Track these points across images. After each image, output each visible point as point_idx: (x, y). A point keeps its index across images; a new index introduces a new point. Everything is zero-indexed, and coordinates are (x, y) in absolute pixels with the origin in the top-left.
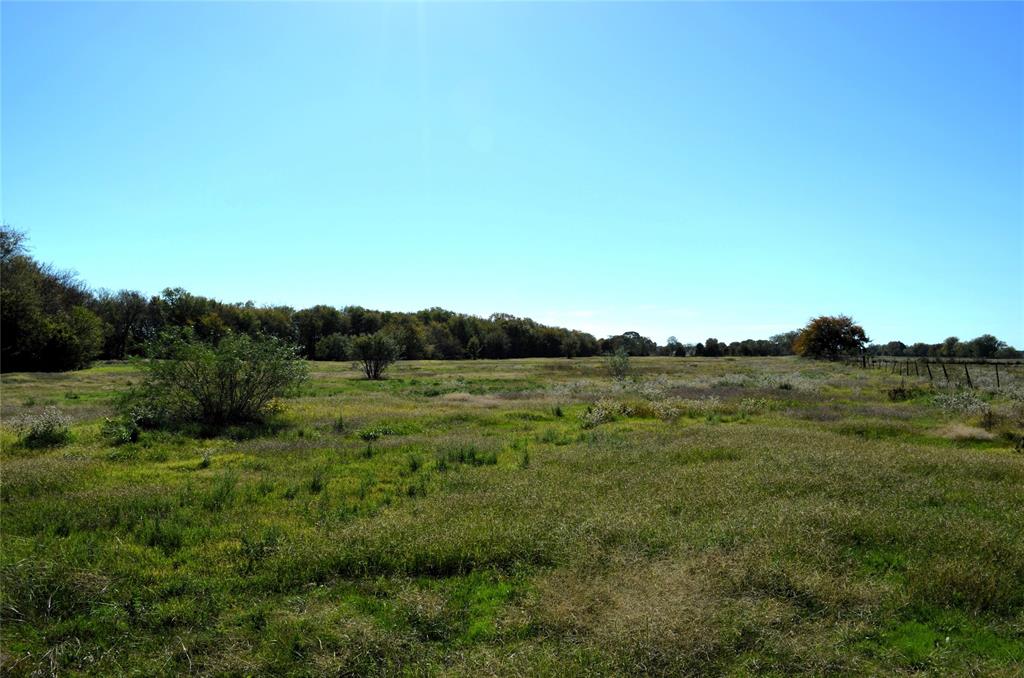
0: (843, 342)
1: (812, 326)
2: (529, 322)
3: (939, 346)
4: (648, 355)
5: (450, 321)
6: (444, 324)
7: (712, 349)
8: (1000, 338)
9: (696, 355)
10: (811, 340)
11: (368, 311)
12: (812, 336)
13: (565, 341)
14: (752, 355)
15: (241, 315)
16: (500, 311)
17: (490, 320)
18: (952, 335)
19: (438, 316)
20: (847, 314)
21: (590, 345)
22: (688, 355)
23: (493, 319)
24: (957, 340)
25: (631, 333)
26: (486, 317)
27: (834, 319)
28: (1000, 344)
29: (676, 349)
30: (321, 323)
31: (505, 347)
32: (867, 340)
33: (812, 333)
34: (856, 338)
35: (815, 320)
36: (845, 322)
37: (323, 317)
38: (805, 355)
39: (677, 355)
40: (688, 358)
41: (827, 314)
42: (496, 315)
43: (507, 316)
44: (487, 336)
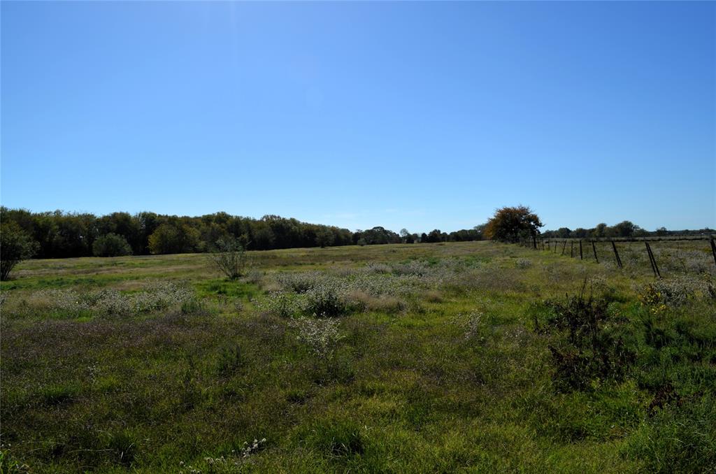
1: (498, 216)
2: (293, 221)
3: (593, 230)
4: (387, 243)
5: (228, 222)
6: (223, 224)
7: (435, 237)
8: (634, 223)
9: (422, 242)
10: (497, 227)
11: (160, 216)
12: (498, 224)
13: (317, 234)
14: (462, 241)
15: (41, 223)
17: (262, 221)
18: (601, 222)
19: (222, 218)
20: (525, 205)
21: (343, 237)
22: (415, 242)
23: (265, 220)
24: (605, 225)
25: (378, 227)
26: (258, 218)
27: (514, 209)
28: (635, 227)
29: (410, 239)
30: (115, 226)
31: (271, 241)
32: (541, 226)
33: (499, 220)
34: (532, 224)
35: (500, 211)
36: (523, 212)
37: (117, 222)
38: (493, 239)
39: (407, 242)
40: (415, 244)
41: (509, 206)
42: (266, 217)
43: (275, 217)
44: (256, 233)
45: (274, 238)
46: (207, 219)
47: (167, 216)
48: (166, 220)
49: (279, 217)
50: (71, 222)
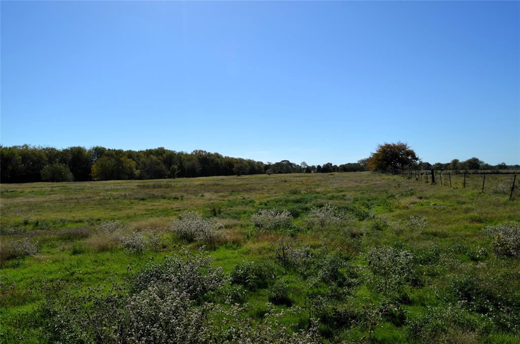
0: (400, 161)
1: (379, 151)
2: (217, 155)
3: (448, 164)
4: (290, 173)
5: (164, 155)
6: (160, 157)
7: (328, 169)
8: (480, 159)
9: (317, 172)
10: (379, 160)
11: (109, 150)
12: (380, 157)
13: (235, 165)
14: (348, 171)
16: (198, 149)
17: (192, 154)
18: (455, 158)
19: (160, 152)
20: (403, 142)
21: (257, 168)
22: (312, 172)
23: (194, 154)
24: (458, 161)
25: (285, 161)
26: (189, 152)
27: (394, 145)
28: (481, 162)
29: (309, 170)
31: (197, 170)
32: (417, 159)
33: (380, 155)
34: (410, 158)
35: (381, 147)
36: (402, 147)
38: (376, 170)
39: (306, 172)
40: (313, 174)
41: (390, 142)
42: (196, 152)
43: (202, 151)
44: (186, 164)
45: (200, 169)
46: (149, 153)
47: (115, 150)
48: (114, 153)
49: (205, 152)
50: (34, 154)
